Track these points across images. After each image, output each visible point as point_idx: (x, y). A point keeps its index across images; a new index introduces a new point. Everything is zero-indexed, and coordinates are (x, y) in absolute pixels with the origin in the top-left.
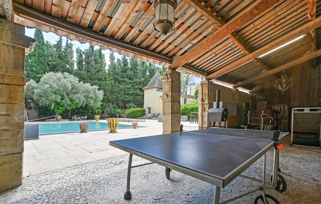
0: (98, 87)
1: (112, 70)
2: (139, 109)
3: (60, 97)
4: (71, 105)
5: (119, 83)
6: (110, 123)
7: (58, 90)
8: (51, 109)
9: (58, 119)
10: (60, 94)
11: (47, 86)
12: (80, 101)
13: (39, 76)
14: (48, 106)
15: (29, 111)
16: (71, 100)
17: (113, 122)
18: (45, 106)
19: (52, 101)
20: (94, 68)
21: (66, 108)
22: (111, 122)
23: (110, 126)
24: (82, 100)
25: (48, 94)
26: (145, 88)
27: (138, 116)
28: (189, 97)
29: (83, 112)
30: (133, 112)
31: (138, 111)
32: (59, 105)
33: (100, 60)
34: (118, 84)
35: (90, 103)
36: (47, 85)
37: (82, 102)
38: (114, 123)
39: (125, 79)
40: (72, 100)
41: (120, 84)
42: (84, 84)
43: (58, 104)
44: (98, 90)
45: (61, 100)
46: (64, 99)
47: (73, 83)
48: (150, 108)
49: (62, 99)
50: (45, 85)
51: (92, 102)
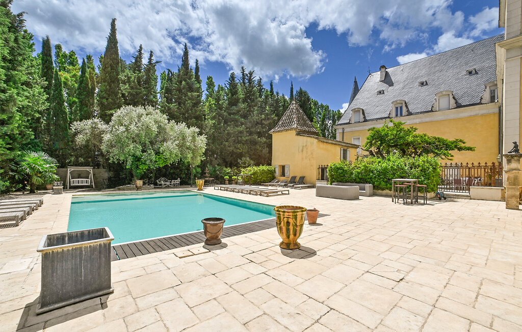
0: (197, 130)
1: (214, 102)
2: (265, 168)
3: (141, 148)
4: (157, 162)
5: (226, 122)
6: (288, 223)
7: (137, 135)
8: (127, 167)
9: (138, 185)
10: (140, 142)
11: (122, 129)
12: (171, 153)
13: (109, 112)
14: (123, 163)
15: (97, 170)
16: (157, 153)
17: (296, 219)
18: (118, 162)
19: (130, 155)
20: (189, 99)
21: (149, 167)
22: (291, 221)
23: (288, 230)
24: (175, 151)
25: (123, 142)
26: (273, 130)
27: (264, 182)
28: (351, 147)
29: (174, 173)
30: (254, 174)
31: (263, 172)
32: (138, 161)
33: (198, 85)
34: (224, 124)
35: (186, 158)
36: (122, 127)
37: (174, 156)
38: (298, 224)
39: (236, 117)
40: (159, 153)
41: (228, 125)
42: (177, 124)
43: (137, 159)
44: (198, 135)
45: (141, 153)
46: (145, 151)
47: (160, 124)
48: (283, 167)
49: (143, 151)
50: (118, 127)
51: (190, 156)
